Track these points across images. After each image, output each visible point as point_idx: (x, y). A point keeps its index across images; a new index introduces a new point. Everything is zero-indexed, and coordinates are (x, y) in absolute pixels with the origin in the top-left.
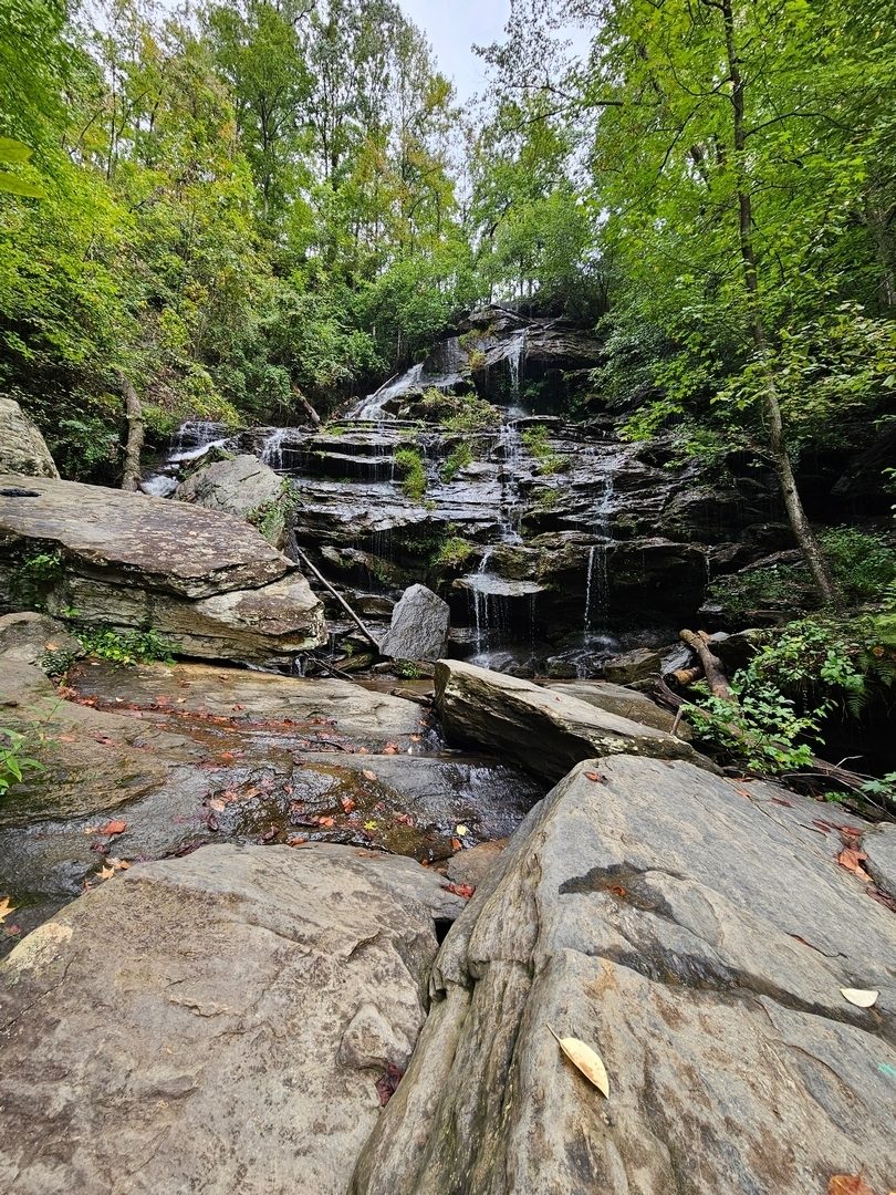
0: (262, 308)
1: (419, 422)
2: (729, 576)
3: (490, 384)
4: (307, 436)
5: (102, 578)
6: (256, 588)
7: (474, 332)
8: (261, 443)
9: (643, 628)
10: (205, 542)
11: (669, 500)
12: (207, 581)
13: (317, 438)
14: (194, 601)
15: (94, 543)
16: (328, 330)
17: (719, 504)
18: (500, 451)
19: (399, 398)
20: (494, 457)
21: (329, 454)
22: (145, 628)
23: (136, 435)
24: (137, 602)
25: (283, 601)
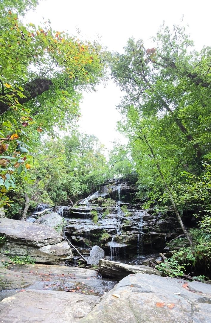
0: (63, 180)
1: (97, 204)
2: (170, 241)
3: (113, 196)
4: (69, 208)
5: (16, 243)
6: (55, 244)
7: (110, 184)
8: (58, 210)
9: (151, 254)
10: (42, 233)
11: (155, 223)
12: (42, 242)
13: (72, 208)
14: (39, 248)
15: (14, 234)
16: (77, 184)
17: (167, 223)
18: (116, 211)
19: (92, 199)
20: (115, 213)
21: (75, 212)
22: (27, 255)
23: (27, 208)
24: (24, 249)
25: (61, 248)
